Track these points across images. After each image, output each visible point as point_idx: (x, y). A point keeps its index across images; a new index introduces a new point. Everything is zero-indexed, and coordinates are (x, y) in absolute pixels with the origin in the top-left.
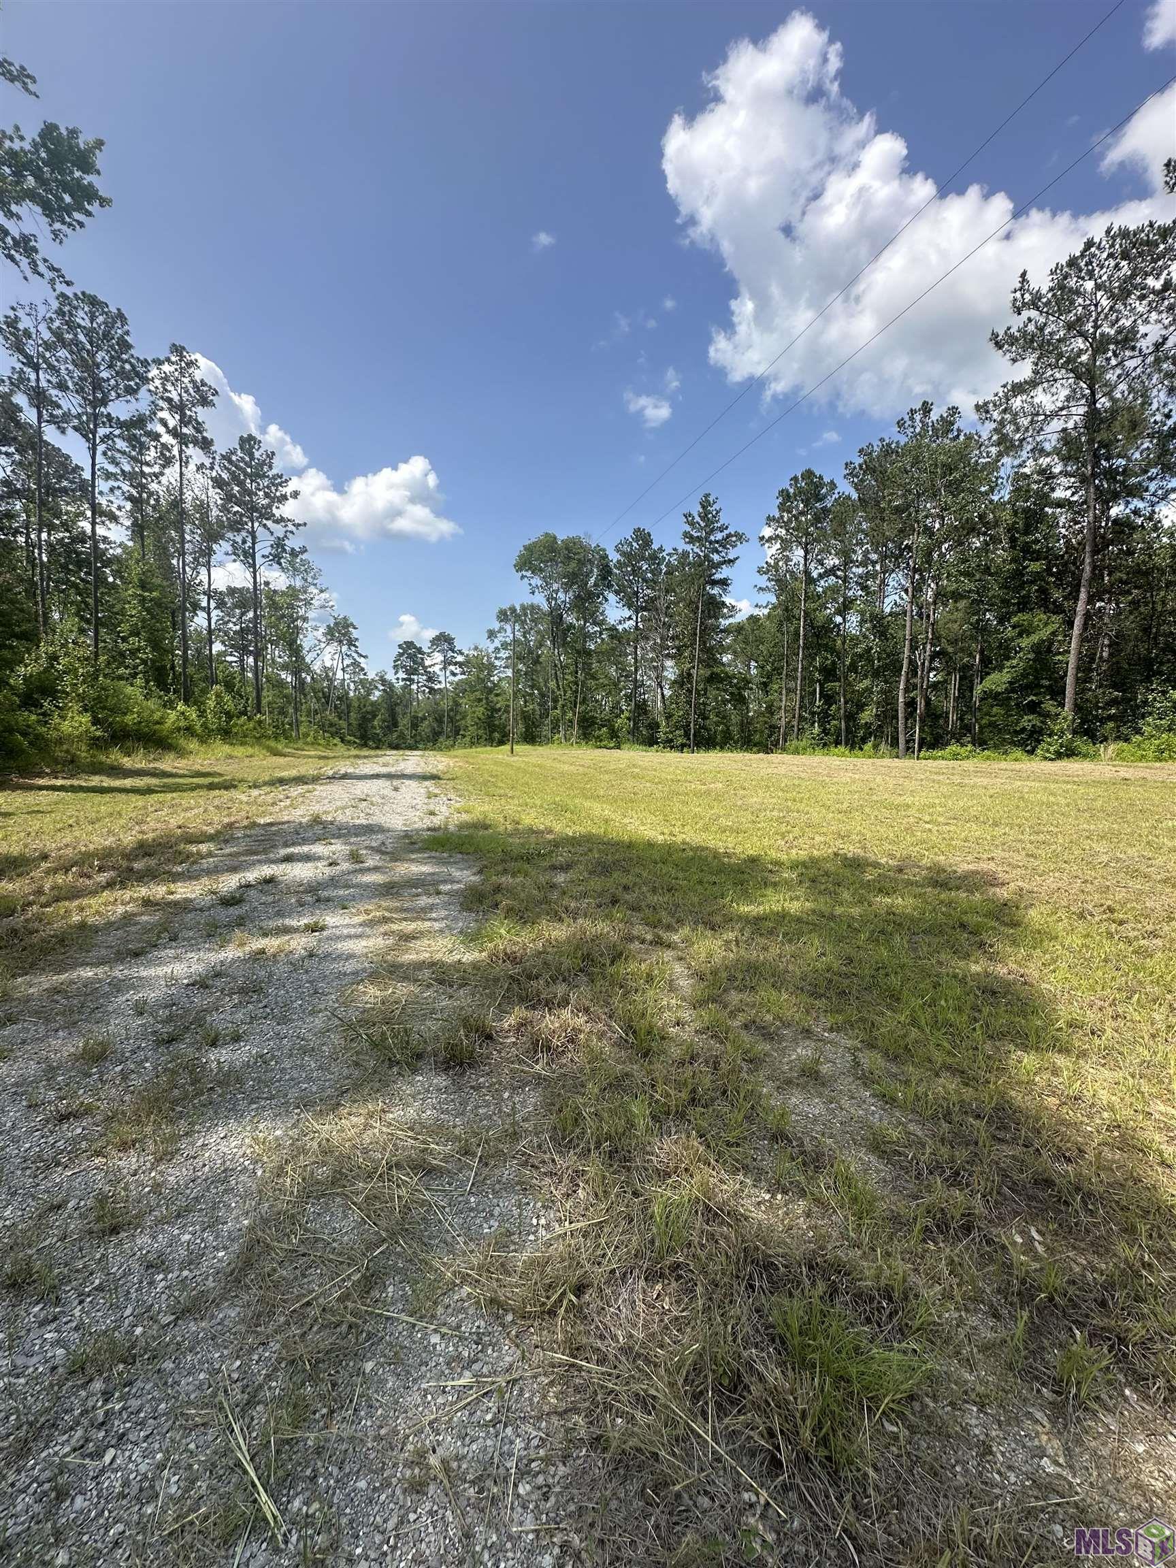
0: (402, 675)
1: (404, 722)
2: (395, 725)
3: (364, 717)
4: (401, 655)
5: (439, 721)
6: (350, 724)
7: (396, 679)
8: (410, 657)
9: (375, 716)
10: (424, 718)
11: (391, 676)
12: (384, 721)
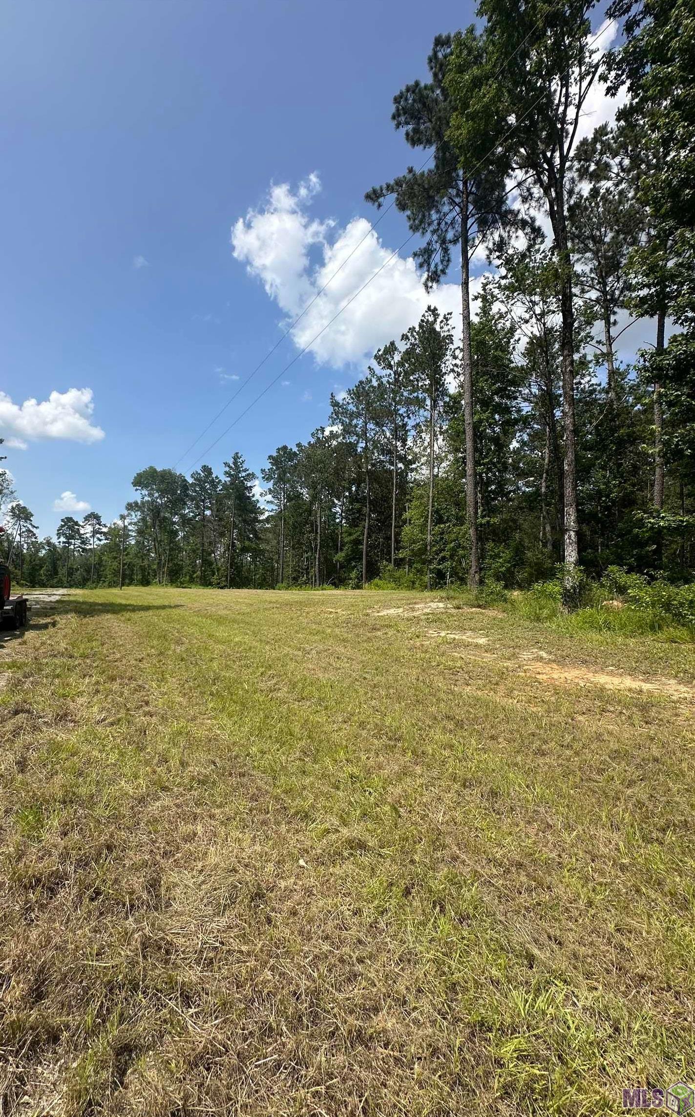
0: (63, 539)
1: (63, 572)
2: (56, 573)
3: (33, 568)
4: (62, 526)
5: (88, 571)
6: (23, 573)
7: (58, 542)
8: (69, 528)
9: (41, 567)
10: (77, 570)
11: (55, 540)
12: (48, 571)
